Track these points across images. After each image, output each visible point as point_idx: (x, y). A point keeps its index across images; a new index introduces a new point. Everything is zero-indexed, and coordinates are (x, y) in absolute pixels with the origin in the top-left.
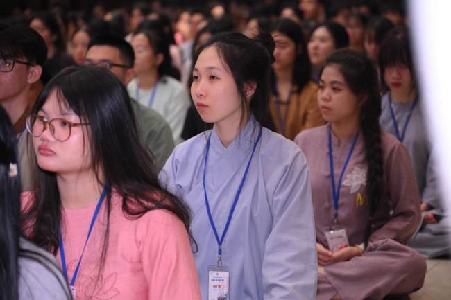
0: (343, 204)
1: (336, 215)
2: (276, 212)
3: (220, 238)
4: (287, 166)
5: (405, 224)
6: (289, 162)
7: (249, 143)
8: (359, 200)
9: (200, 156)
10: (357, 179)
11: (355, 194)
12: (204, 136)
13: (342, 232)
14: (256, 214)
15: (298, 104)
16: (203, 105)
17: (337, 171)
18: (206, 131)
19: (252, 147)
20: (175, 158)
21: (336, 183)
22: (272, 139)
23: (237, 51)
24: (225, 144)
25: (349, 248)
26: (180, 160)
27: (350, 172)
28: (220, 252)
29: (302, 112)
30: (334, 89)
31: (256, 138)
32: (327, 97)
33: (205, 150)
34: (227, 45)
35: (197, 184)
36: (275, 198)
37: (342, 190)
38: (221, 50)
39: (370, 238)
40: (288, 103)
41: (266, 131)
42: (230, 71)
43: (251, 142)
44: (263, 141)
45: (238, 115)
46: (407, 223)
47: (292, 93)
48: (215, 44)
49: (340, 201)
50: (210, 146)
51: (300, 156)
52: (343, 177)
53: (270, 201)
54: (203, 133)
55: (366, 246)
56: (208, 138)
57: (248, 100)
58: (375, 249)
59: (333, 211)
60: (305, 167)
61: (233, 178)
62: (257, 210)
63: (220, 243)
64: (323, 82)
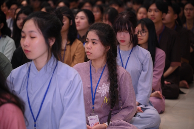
0: (97, 102)
1: (93, 108)
2: (65, 105)
3: (35, 118)
4: (71, 81)
5: (129, 113)
6: (72, 79)
7: (51, 69)
8: (105, 100)
9: (25, 75)
10: (105, 89)
11: (104, 97)
12: (27, 65)
13: (96, 117)
14: (54, 106)
15: (70, 51)
16: (27, 51)
17: (94, 85)
18: (28, 63)
19: (53, 71)
20: (12, 76)
21: (94, 91)
22: (63, 67)
23: (44, 22)
24: (39, 69)
25: (100, 125)
26: (15, 77)
27: (101, 86)
28: (35, 126)
29: (72, 55)
30: (93, 43)
31: (55, 66)
32: (90, 47)
33: (27, 72)
34: (39, 19)
35: (23, 90)
36: (65, 98)
37: (96, 95)
38: (36, 22)
39: (111, 120)
40: (65, 50)
41: (59, 62)
42: (41, 33)
43: (52, 68)
44: (58, 68)
45: (46, 55)
46: (130, 112)
47: (67, 45)
48: (33, 18)
49: (95, 101)
50: (31, 70)
51: (78, 76)
52: (97, 88)
53: (62, 99)
54: (26, 63)
55: (108, 124)
56: (29, 66)
57: (51, 47)
58: (114, 125)
59: (92, 106)
60: (80, 81)
61: (43, 87)
62: (55, 104)
63: (35, 121)
64: (88, 39)
